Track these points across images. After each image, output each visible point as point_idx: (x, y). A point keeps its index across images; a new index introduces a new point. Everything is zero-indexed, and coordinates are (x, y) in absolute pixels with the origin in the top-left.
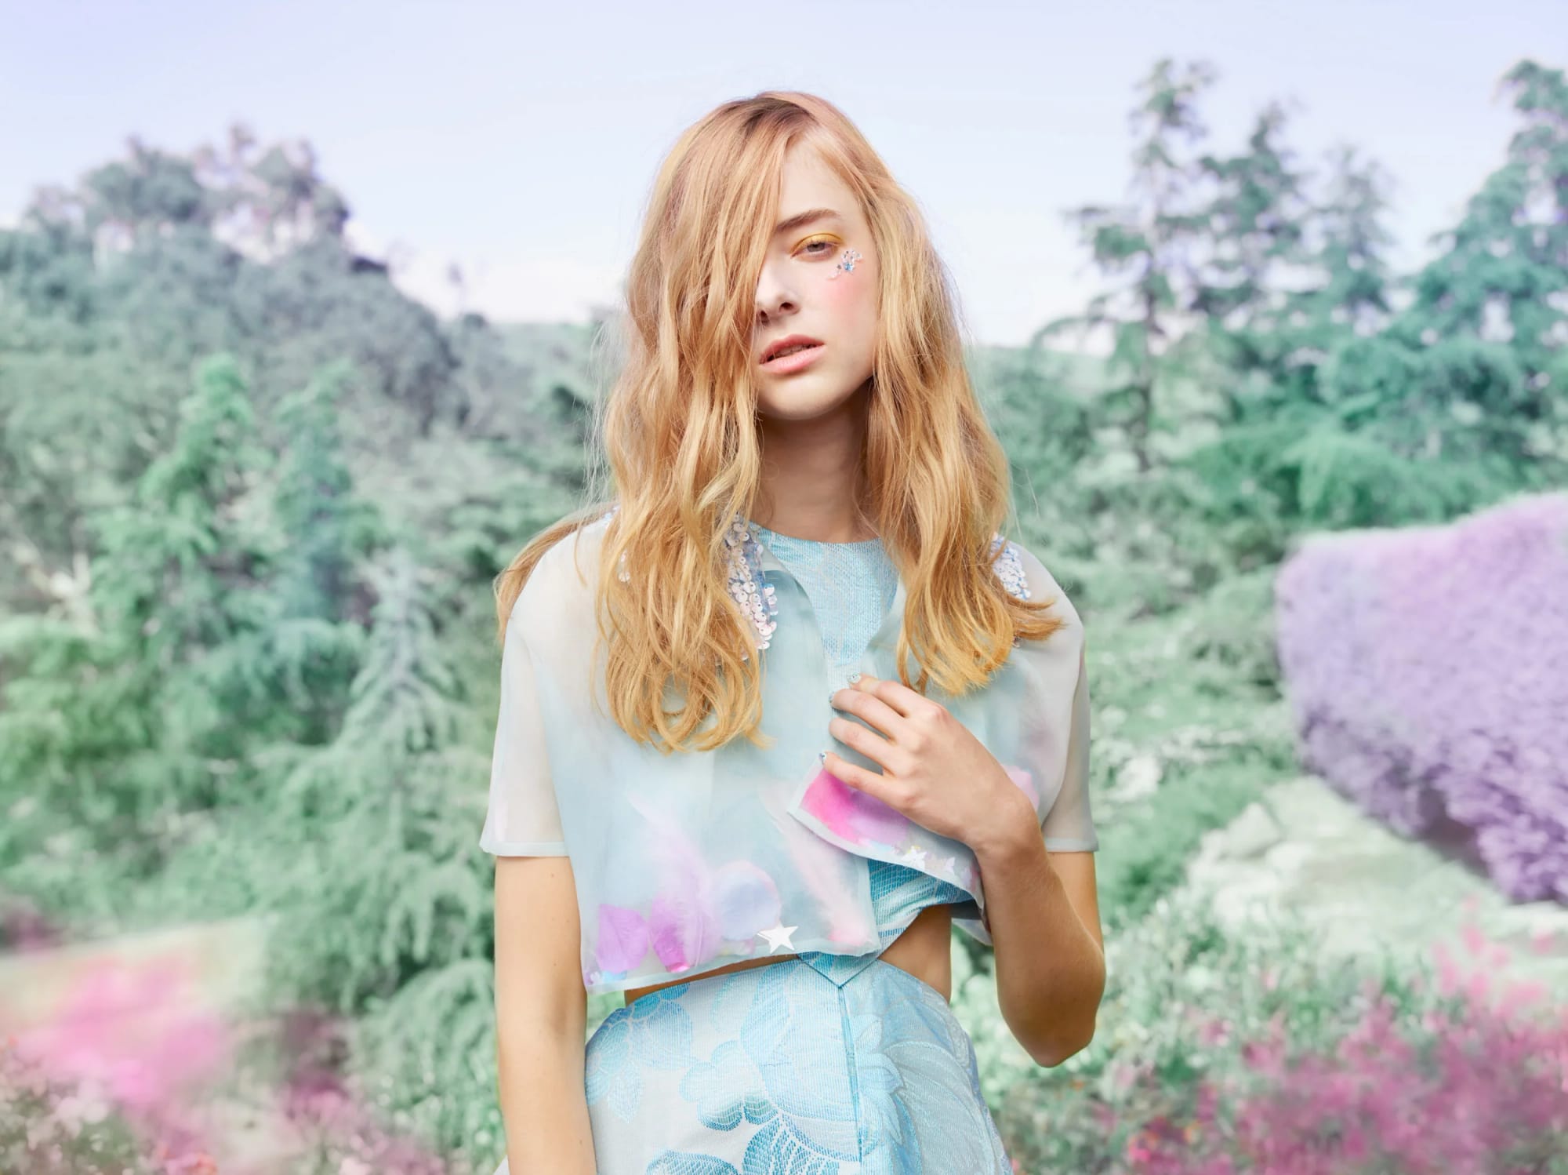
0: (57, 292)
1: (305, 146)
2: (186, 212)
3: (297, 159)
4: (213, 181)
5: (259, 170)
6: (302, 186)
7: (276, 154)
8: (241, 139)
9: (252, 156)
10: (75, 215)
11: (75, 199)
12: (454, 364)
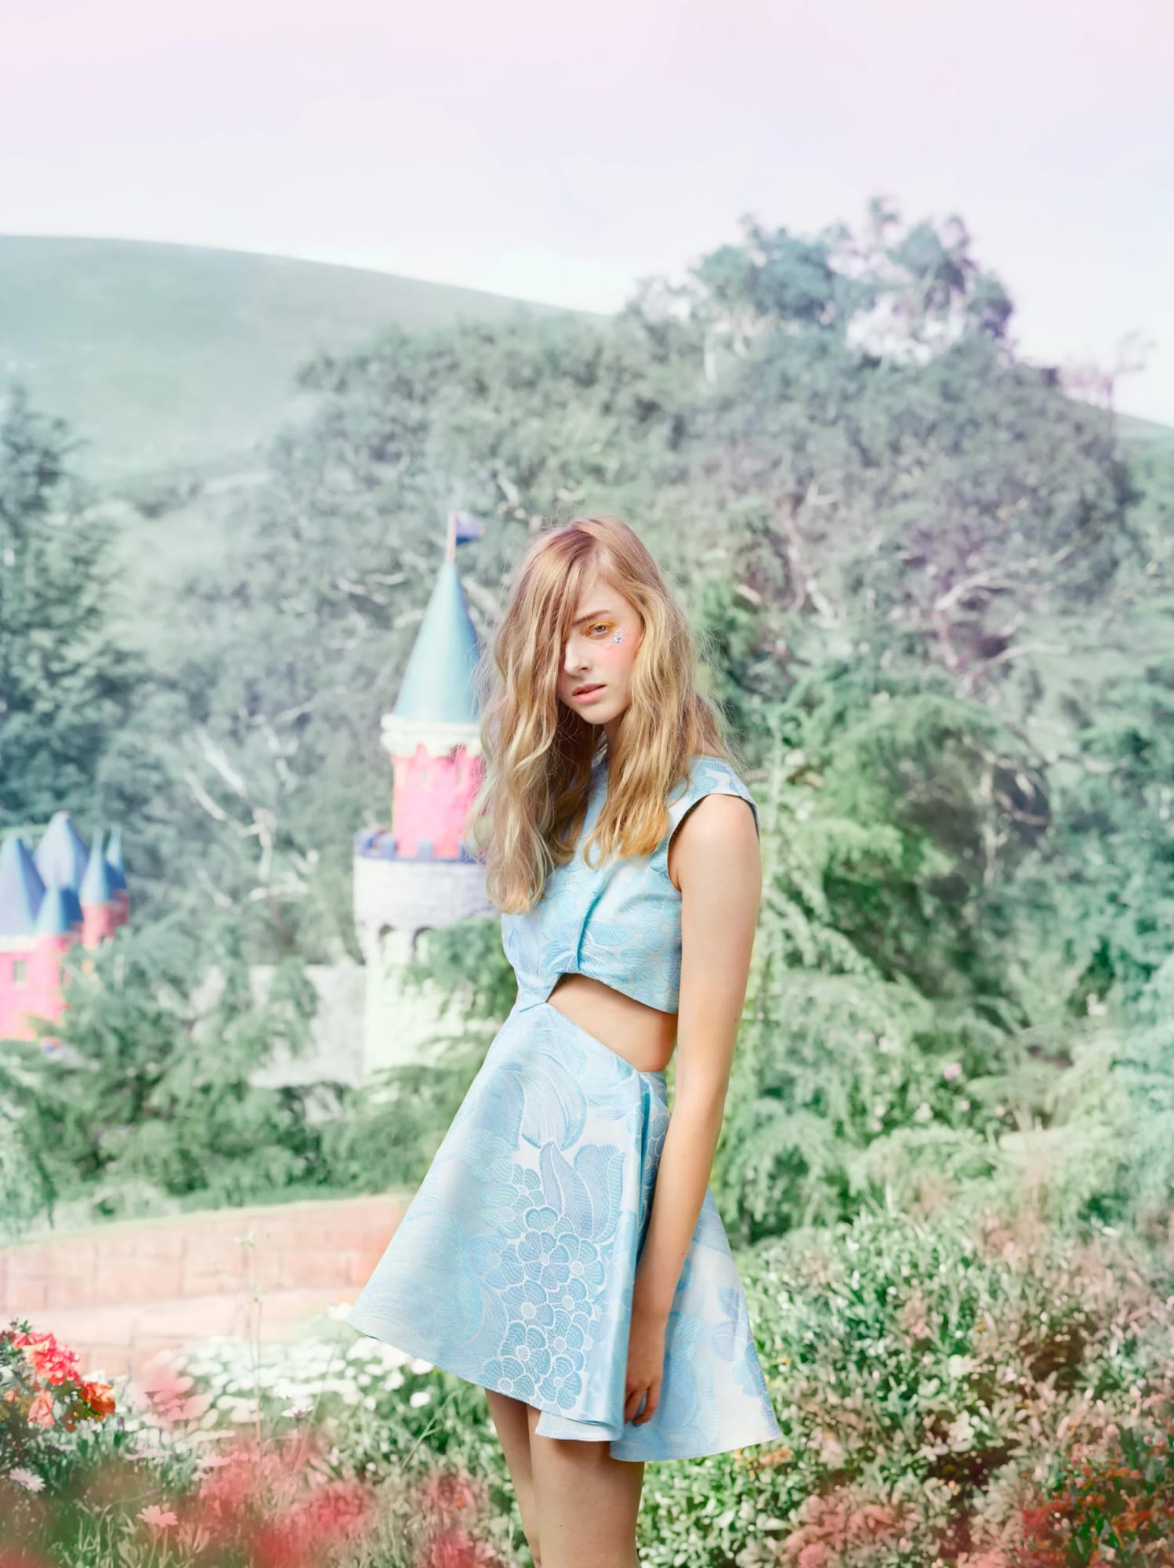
0: (647, 410)
1: (957, 221)
2: (808, 309)
3: (949, 240)
4: (849, 267)
5: (898, 256)
6: (953, 273)
7: (923, 234)
8: (882, 215)
9: (894, 235)
10: (680, 309)
11: (683, 291)
12: (1127, 497)
